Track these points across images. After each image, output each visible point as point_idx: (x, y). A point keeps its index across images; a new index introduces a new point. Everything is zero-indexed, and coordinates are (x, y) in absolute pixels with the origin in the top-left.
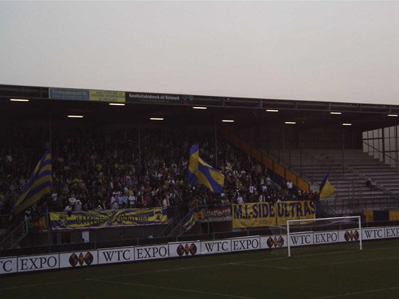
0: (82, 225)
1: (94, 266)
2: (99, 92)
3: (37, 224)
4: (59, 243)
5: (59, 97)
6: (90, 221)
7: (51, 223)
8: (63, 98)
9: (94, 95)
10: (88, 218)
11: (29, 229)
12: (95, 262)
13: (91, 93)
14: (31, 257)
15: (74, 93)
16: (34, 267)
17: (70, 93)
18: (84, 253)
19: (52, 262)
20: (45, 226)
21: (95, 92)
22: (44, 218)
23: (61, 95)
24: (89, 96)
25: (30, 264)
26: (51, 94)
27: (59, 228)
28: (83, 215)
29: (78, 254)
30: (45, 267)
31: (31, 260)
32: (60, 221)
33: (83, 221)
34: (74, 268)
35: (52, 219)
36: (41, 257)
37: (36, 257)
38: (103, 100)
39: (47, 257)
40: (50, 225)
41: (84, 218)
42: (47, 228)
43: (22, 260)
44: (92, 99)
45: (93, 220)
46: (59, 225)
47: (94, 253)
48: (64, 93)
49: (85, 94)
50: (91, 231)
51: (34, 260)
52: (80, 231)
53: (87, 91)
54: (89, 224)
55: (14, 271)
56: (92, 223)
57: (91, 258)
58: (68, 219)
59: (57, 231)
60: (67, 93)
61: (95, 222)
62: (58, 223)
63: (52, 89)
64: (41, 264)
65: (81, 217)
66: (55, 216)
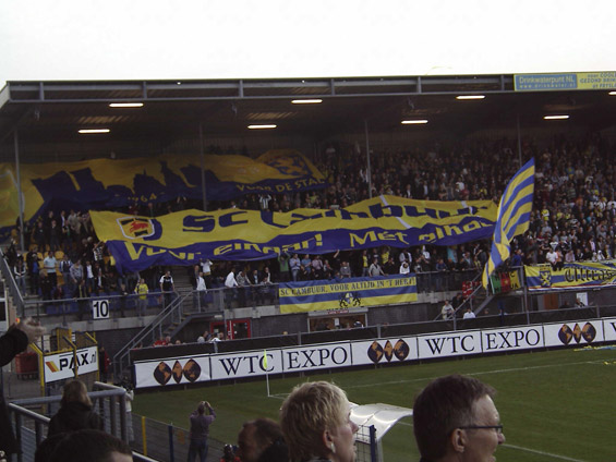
0: (574, 283)
1: (598, 344)
2: (592, 75)
3: (506, 282)
4: (541, 310)
5: (529, 88)
6: (588, 276)
7: (527, 281)
8: (536, 89)
9: (583, 81)
10: (584, 272)
11: (496, 290)
12: (598, 338)
13: (579, 79)
14: (501, 331)
15: (554, 80)
16: (506, 345)
17: (547, 80)
18: (582, 325)
19: (533, 338)
20: (519, 285)
21: (585, 76)
22: (515, 273)
23: (533, 84)
24: (576, 82)
25: (499, 341)
26: (518, 83)
27: (539, 288)
28: (577, 266)
29: (571, 326)
30: (523, 345)
31: (501, 334)
32: (541, 277)
33: (577, 277)
34: (567, 346)
35: (528, 274)
36: (516, 329)
37: (509, 330)
38: (599, 88)
39: (525, 329)
40: (525, 283)
41: (579, 272)
42: (522, 289)
43: (488, 335)
44: (581, 86)
45: (593, 276)
46: (540, 283)
47: (596, 324)
48: (537, 80)
49: (570, 79)
50: (589, 292)
51: (505, 335)
52: (574, 292)
53: (574, 75)
54: (586, 281)
55: (478, 350)
56: (591, 279)
57: (592, 331)
58: (553, 274)
59: (537, 294)
60: (542, 80)
61: (596, 278)
62: (538, 280)
63: (519, 75)
64: (517, 340)
65: (572, 271)
66: (532, 271)
